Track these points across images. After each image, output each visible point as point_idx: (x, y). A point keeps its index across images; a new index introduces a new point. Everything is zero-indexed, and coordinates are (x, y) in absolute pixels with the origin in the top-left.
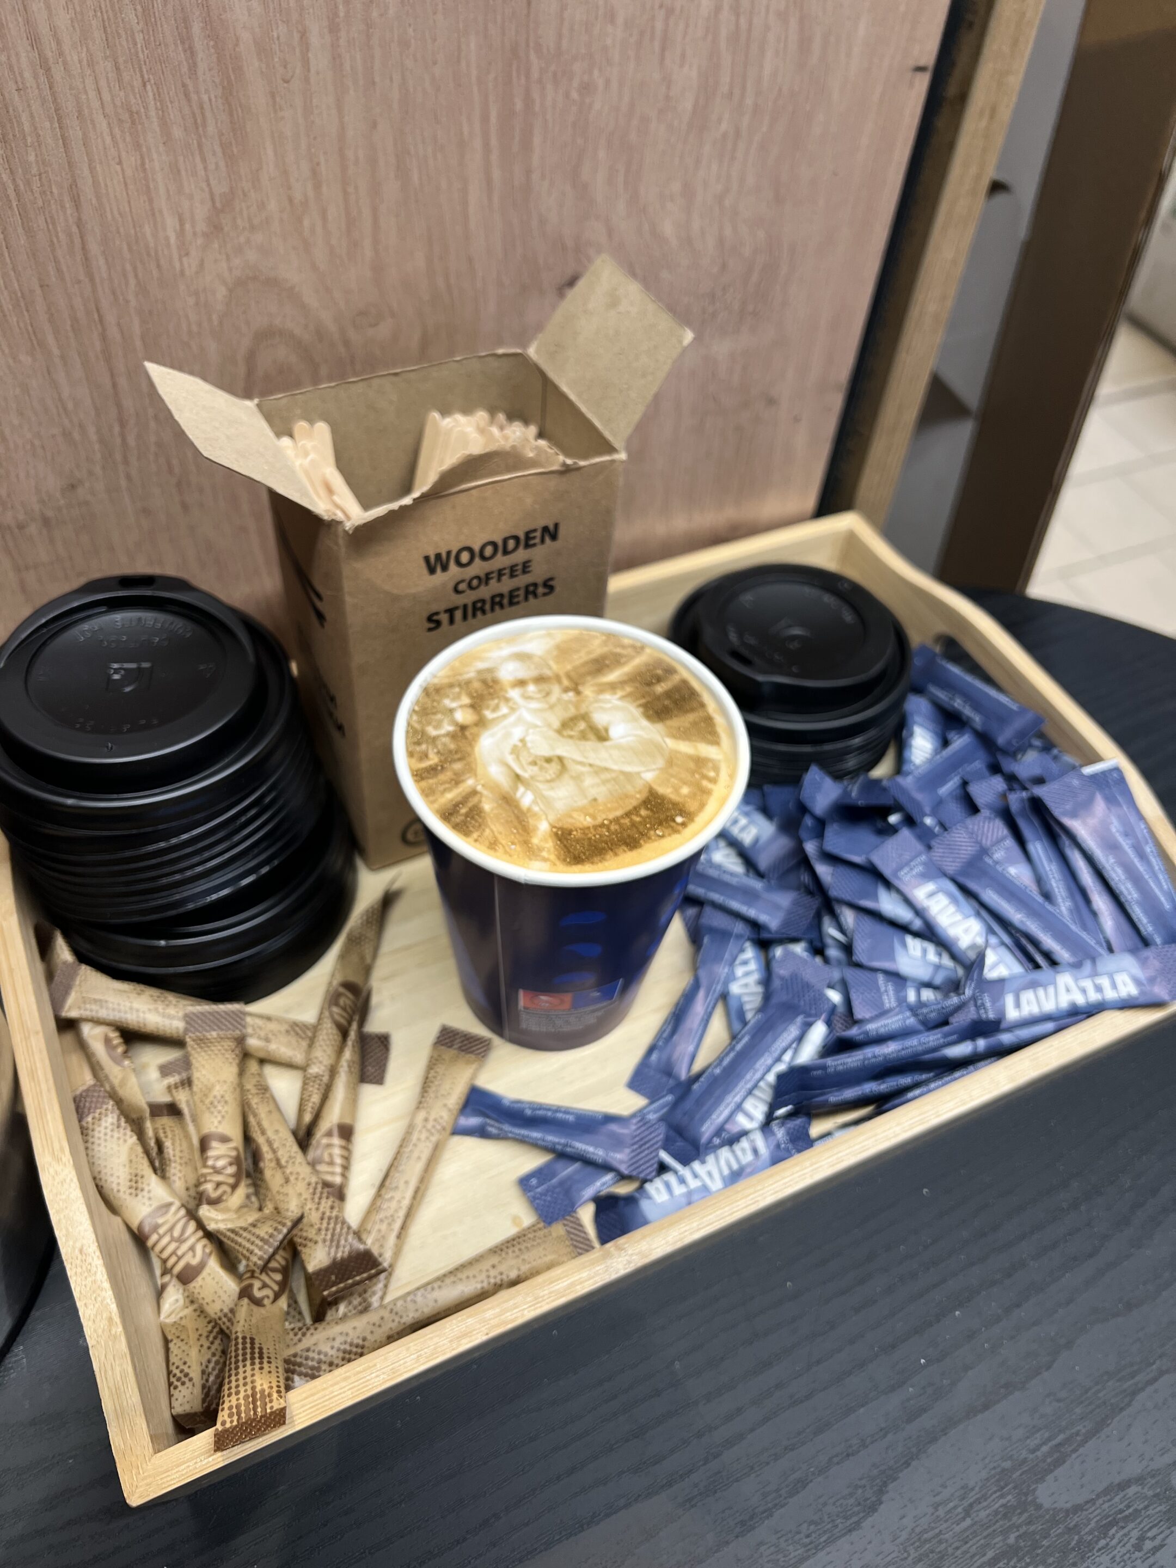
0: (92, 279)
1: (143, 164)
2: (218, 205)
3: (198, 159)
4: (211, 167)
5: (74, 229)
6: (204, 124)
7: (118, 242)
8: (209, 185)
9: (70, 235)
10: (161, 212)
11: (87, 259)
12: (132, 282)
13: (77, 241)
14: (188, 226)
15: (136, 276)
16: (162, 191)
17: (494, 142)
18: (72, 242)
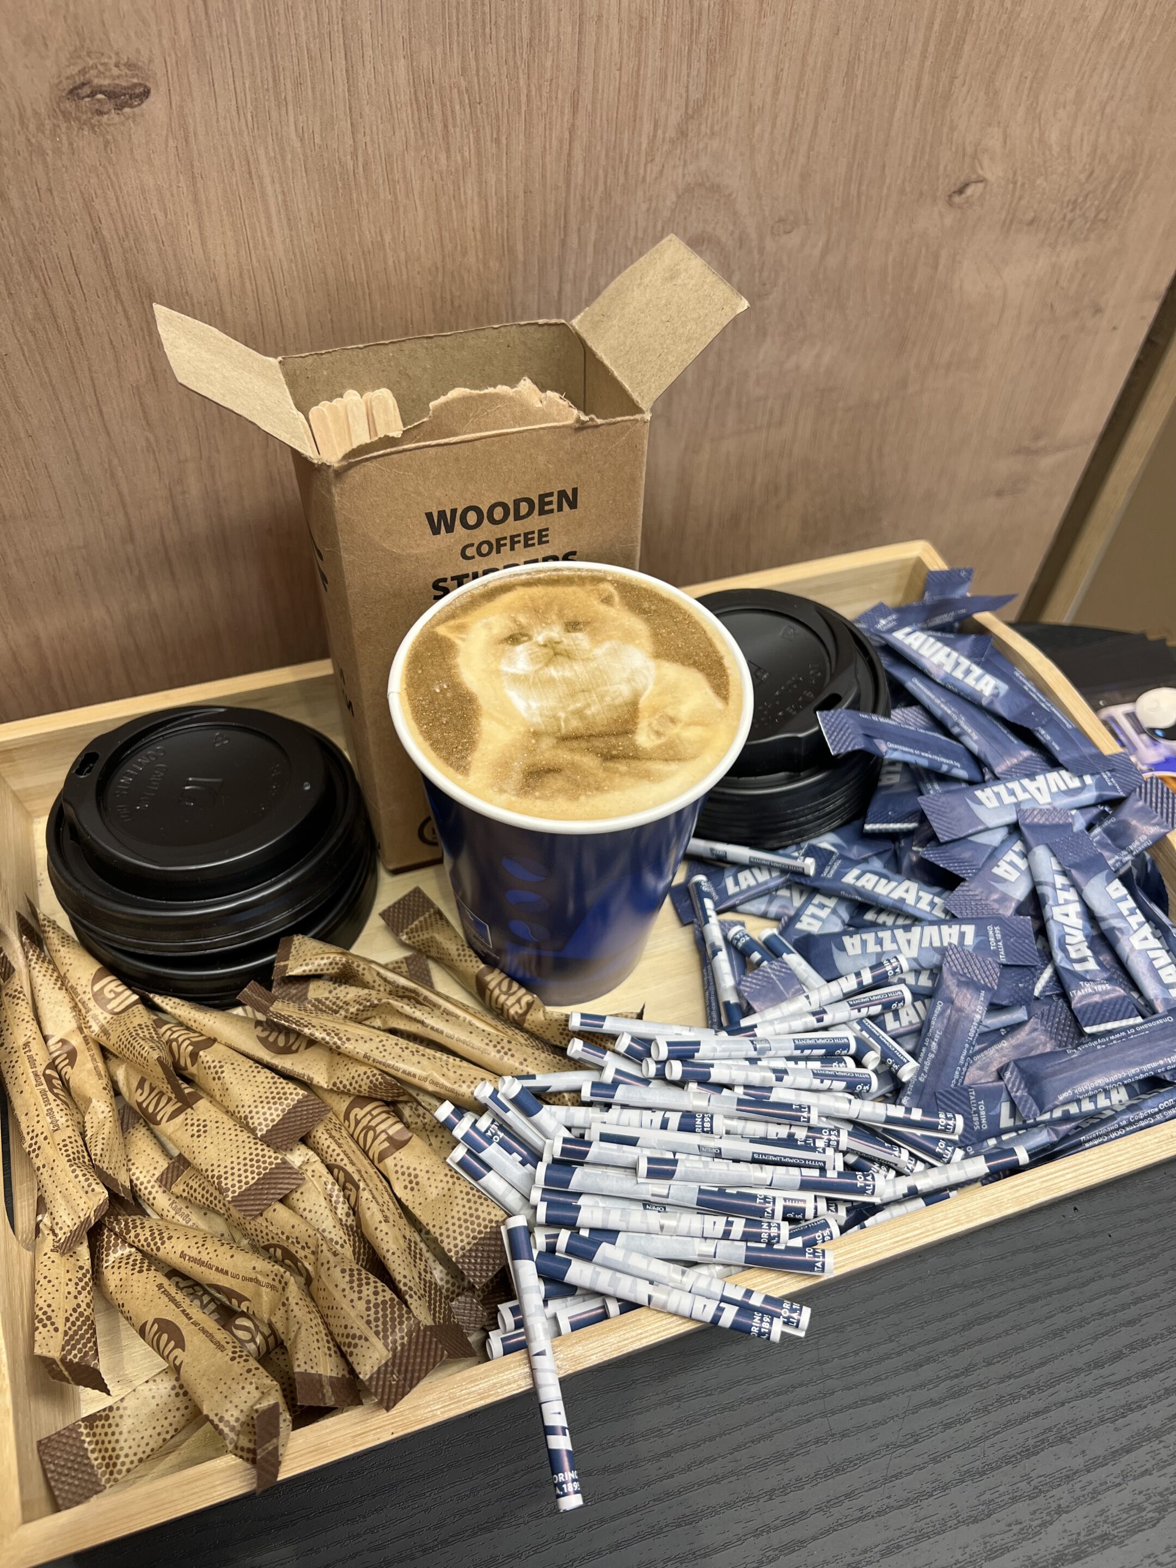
0: (568, 186)
1: (639, 69)
2: (690, 111)
3: (684, 66)
4: (694, 73)
5: (567, 135)
6: (698, 32)
7: (598, 148)
8: (687, 91)
9: (561, 141)
10: (641, 118)
11: (569, 165)
12: (601, 187)
13: (566, 147)
14: (660, 132)
15: (605, 183)
16: (647, 97)
17: (931, 49)
18: (561, 147)
